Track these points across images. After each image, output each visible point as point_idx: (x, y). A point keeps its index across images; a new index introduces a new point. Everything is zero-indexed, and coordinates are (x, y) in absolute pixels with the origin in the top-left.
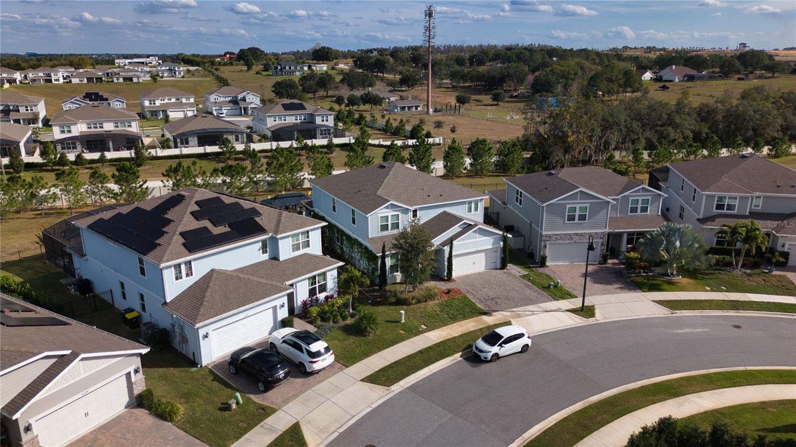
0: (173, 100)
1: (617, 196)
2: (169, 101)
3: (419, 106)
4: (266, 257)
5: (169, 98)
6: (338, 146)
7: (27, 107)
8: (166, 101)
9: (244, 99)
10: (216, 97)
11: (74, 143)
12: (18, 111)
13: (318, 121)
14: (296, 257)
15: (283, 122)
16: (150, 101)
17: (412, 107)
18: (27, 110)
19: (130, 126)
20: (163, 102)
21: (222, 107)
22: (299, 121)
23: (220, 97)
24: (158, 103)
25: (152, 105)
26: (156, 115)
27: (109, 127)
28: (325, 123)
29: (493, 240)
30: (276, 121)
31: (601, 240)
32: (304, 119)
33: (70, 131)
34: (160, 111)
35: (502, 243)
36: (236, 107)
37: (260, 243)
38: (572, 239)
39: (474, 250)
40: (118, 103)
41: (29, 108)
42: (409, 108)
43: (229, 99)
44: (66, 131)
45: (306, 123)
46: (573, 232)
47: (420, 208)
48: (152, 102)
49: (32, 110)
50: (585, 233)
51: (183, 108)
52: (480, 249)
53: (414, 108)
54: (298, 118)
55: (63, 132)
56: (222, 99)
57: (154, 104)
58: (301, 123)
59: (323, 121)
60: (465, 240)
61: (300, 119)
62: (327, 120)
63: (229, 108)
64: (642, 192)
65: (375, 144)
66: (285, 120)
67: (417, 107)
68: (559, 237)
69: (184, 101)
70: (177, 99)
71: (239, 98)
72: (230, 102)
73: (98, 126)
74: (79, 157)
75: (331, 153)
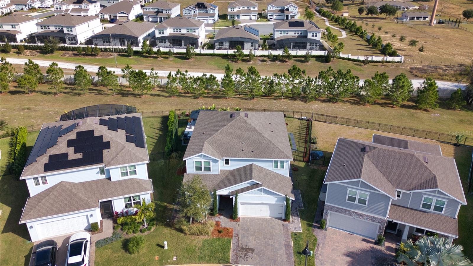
0: (246, 8)
1: (408, 190)
2: (243, 9)
3: (427, 17)
4: (104, 177)
5: (243, 6)
6: (314, 56)
7: (166, 11)
8: (241, 8)
9: (288, 10)
10: (272, 7)
11: (165, 40)
12: (162, 12)
13: (309, 36)
14: (125, 180)
15: (286, 35)
16: (231, 9)
17: (421, 17)
18: (166, 12)
19: (195, 32)
20: (239, 9)
21: (273, 14)
22: (297, 35)
23: (274, 7)
24: (236, 10)
25: (232, 11)
26: (233, 18)
27: (184, 31)
28: (314, 38)
29: (276, 199)
30: (281, 34)
31: (380, 224)
32: (301, 34)
33: (163, 33)
34: (235, 15)
35: (285, 202)
36: (282, 14)
37: (99, 169)
38: (351, 215)
39: (260, 202)
40: (211, 10)
41: (167, 11)
42: (418, 18)
43: (280, 8)
44: (161, 33)
45: (302, 36)
46: (353, 211)
47: (231, 159)
48: (232, 9)
49: (168, 12)
50: (364, 215)
51: (249, 14)
52: (264, 202)
53: (422, 18)
54: (297, 33)
55: (160, 33)
56: (275, 9)
57: (233, 10)
58: (298, 36)
59: (313, 36)
60: (252, 194)
61: (298, 34)
62: (316, 36)
63: (278, 15)
64: (437, 194)
65: (344, 58)
66: (288, 34)
67: (425, 18)
68: (340, 211)
69: (252, 9)
70: (248, 8)
71: (285, 9)
72: (280, 11)
73: (179, 30)
74: (159, 50)
75: (307, 62)
